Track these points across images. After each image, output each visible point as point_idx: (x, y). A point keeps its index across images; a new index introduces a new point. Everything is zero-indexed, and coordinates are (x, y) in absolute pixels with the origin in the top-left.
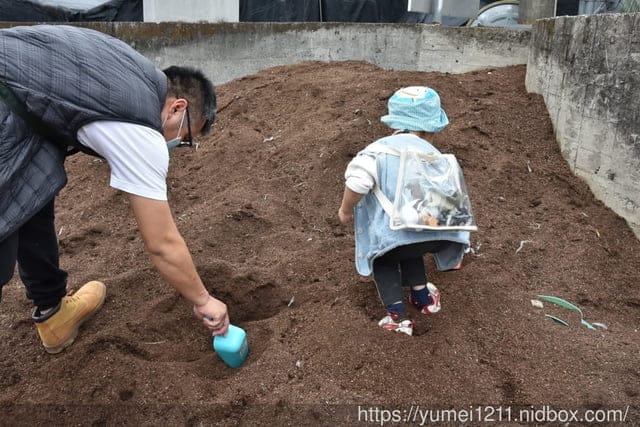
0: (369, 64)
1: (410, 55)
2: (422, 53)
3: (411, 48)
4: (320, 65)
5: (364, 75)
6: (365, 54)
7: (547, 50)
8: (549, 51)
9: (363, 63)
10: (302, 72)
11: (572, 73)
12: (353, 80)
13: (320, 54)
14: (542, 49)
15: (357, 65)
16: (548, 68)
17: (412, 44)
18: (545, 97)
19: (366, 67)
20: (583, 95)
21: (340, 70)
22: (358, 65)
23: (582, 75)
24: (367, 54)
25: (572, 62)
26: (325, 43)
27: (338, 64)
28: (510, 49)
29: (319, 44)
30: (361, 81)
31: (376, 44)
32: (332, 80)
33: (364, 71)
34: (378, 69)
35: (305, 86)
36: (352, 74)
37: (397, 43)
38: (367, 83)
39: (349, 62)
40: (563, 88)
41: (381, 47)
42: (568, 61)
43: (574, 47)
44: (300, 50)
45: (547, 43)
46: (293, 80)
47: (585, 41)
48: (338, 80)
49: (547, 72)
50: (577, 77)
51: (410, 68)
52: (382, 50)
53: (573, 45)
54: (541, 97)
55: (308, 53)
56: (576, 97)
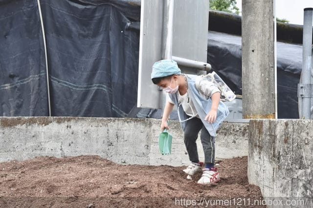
0: (102, 159)
1: (142, 149)
2: (152, 146)
3: (141, 141)
4: (52, 161)
5: (96, 170)
6: (97, 149)
7: (259, 147)
8: (261, 148)
9: (95, 158)
10: (35, 168)
11: (279, 168)
12: (86, 176)
13: (52, 148)
14: (256, 146)
15: (89, 160)
16: (262, 162)
17: (143, 137)
18: (261, 188)
19: (99, 162)
20: (290, 187)
21: (73, 166)
22: (91, 160)
23: (287, 170)
24: (99, 147)
25: (279, 159)
26: (57, 137)
27: (72, 160)
28: (234, 142)
29: (50, 138)
30: (93, 176)
31: (108, 137)
32: (66, 176)
33: (96, 166)
34: (110, 164)
35: (39, 182)
36: (85, 170)
37: (128, 136)
38: (99, 178)
39: (83, 158)
40: (274, 181)
41: (113, 139)
42: (276, 157)
43: (279, 146)
44: (30, 144)
45: (259, 141)
46: (27, 177)
47: (286, 141)
48: (72, 175)
49: (261, 166)
50: (284, 171)
51: (142, 162)
52: (114, 144)
53: (278, 144)
54: (259, 188)
55: (39, 147)
56: (284, 189)
